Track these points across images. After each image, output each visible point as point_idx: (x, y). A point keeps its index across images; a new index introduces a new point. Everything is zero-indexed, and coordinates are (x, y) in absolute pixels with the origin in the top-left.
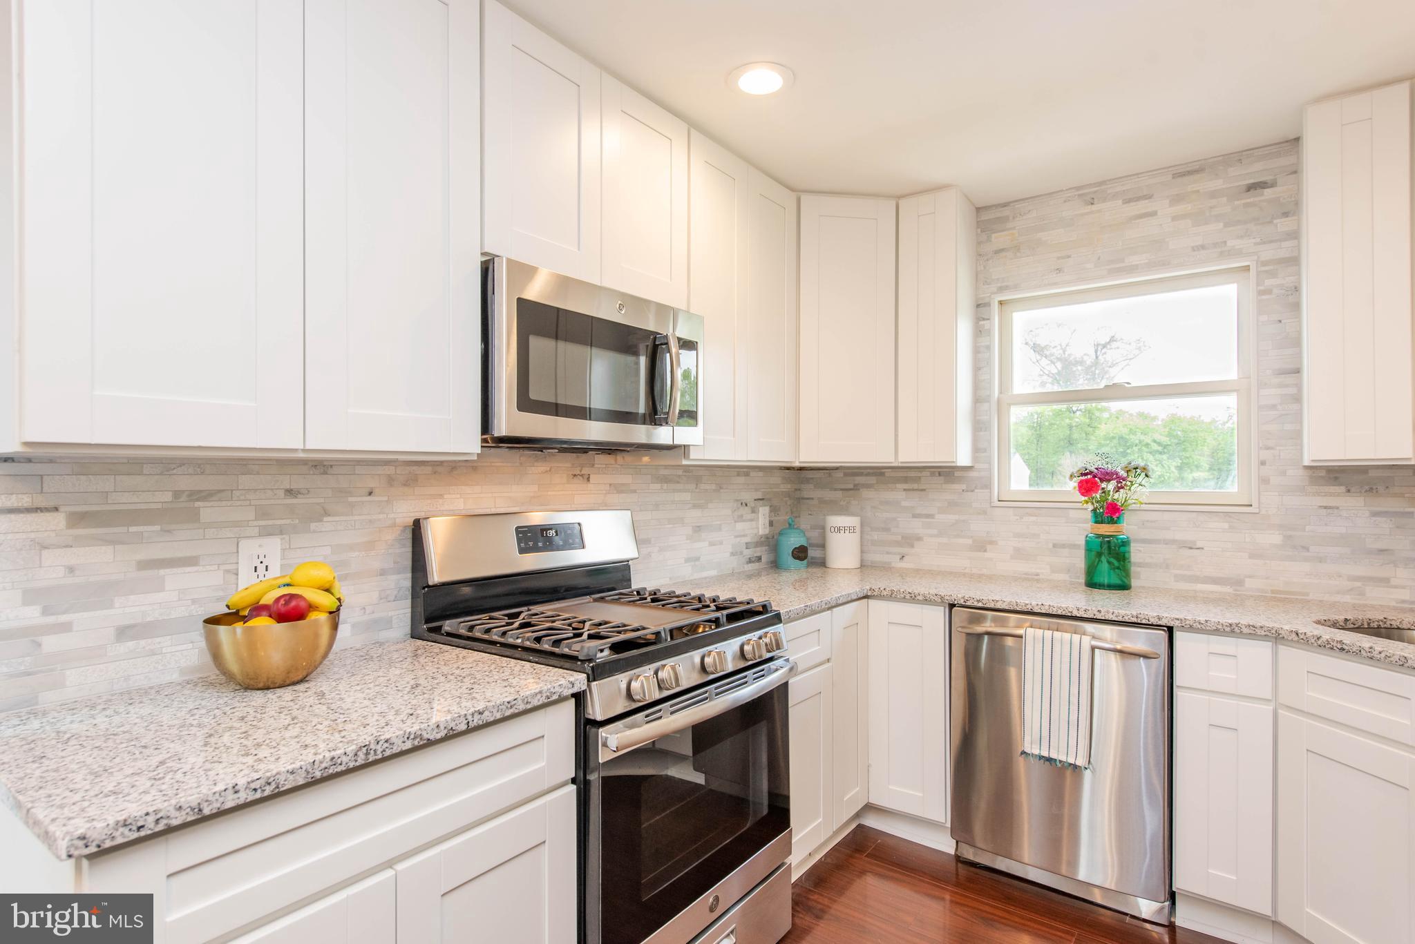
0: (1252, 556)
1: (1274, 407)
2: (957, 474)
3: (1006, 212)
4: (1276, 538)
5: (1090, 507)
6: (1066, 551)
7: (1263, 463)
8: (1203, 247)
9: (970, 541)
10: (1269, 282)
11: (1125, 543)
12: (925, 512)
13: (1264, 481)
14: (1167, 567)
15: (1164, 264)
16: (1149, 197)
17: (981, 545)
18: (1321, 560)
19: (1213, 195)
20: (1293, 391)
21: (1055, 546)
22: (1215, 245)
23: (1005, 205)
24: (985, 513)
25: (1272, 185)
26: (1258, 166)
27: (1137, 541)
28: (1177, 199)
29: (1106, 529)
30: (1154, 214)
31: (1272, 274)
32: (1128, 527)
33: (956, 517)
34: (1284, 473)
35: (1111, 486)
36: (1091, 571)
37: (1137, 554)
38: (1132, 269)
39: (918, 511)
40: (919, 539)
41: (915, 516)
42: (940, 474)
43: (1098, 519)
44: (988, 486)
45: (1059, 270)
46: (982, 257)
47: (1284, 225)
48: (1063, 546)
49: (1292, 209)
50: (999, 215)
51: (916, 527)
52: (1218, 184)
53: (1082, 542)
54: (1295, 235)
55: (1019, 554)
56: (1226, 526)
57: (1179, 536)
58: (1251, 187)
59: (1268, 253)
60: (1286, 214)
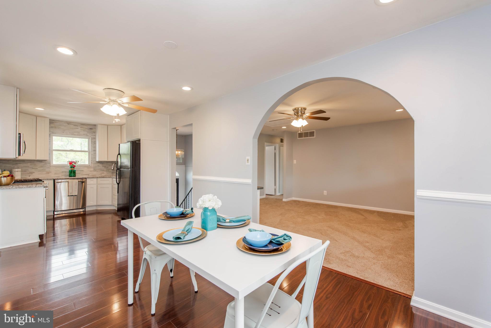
0: (90, 171)
1: (93, 154)
2: (43, 161)
3: (54, 121)
4: (92, 169)
5: (70, 166)
6: (64, 173)
7: (91, 161)
8: (84, 134)
9: (46, 172)
10: (92, 140)
11: (75, 171)
12: (35, 168)
13: (92, 163)
14: (80, 174)
15: (79, 135)
16: (77, 126)
17: (48, 173)
18: (97, 171)
19: (86, 128)
20: (95, 153)
21: (62, 172)
22: (86, 134)
23: (53, 120)
24: (49, 168)
25: (93, 129)
26: (91, 127)
27: (77, 170)
28: (81, 127)
29: (72, 169)
30: (78, 128)
31: (93, 139)
32: (75, 169)
33: (43, 168)
34: (94, 162)
35: (73, 163)
36: (70, 175)
37: (76, 172)
38: (75, 135)
39: (34, 168)
40: (34, 172)
41: (33, 169)
42: (39, 161)
43: (71, 167)
44: (50, 163)
45: (63, 132)
46: (51, 127)
47: (94, 134)
48: (64, 172)
49: (95, 132)
50: (52, 121)
51: (33, 170)
52: (86, 127)
53: (68, 171)
54: (95, 135)
55: (55, 174)
56: (87, 168)
57: (81, 170)
58: (90, 129)
59: (92, 137)
60: (94, 133)
